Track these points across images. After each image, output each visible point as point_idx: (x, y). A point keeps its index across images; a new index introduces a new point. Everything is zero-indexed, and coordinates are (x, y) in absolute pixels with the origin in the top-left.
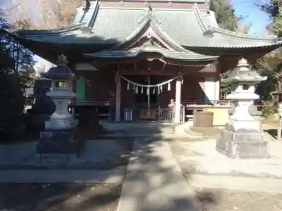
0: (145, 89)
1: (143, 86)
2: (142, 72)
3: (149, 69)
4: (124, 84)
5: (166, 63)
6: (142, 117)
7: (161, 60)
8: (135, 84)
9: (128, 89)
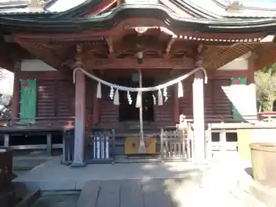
0: (134, 95)
1: (128, 89)
2: (127, 64)
3: (140, 55)
4: (90, 85)
5: (175, 36)
6: (129, 150)
7: (164, 29)
8: (112, 86)
9: (99, 95)
